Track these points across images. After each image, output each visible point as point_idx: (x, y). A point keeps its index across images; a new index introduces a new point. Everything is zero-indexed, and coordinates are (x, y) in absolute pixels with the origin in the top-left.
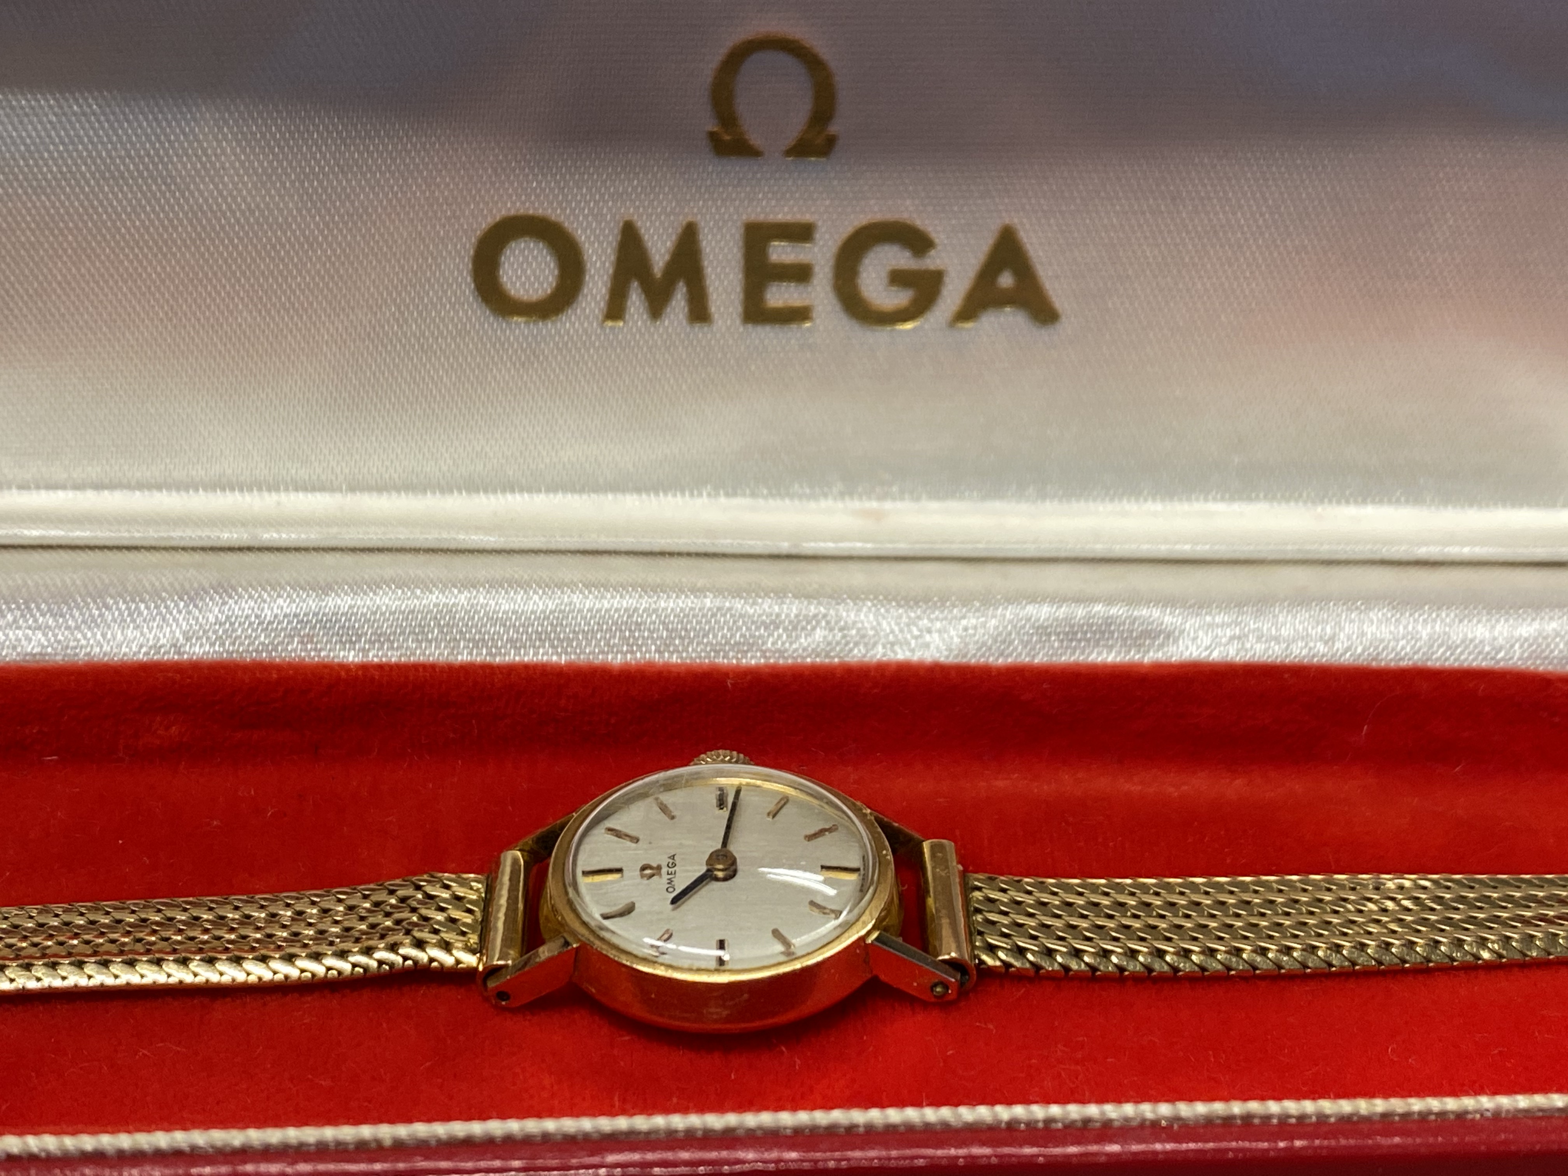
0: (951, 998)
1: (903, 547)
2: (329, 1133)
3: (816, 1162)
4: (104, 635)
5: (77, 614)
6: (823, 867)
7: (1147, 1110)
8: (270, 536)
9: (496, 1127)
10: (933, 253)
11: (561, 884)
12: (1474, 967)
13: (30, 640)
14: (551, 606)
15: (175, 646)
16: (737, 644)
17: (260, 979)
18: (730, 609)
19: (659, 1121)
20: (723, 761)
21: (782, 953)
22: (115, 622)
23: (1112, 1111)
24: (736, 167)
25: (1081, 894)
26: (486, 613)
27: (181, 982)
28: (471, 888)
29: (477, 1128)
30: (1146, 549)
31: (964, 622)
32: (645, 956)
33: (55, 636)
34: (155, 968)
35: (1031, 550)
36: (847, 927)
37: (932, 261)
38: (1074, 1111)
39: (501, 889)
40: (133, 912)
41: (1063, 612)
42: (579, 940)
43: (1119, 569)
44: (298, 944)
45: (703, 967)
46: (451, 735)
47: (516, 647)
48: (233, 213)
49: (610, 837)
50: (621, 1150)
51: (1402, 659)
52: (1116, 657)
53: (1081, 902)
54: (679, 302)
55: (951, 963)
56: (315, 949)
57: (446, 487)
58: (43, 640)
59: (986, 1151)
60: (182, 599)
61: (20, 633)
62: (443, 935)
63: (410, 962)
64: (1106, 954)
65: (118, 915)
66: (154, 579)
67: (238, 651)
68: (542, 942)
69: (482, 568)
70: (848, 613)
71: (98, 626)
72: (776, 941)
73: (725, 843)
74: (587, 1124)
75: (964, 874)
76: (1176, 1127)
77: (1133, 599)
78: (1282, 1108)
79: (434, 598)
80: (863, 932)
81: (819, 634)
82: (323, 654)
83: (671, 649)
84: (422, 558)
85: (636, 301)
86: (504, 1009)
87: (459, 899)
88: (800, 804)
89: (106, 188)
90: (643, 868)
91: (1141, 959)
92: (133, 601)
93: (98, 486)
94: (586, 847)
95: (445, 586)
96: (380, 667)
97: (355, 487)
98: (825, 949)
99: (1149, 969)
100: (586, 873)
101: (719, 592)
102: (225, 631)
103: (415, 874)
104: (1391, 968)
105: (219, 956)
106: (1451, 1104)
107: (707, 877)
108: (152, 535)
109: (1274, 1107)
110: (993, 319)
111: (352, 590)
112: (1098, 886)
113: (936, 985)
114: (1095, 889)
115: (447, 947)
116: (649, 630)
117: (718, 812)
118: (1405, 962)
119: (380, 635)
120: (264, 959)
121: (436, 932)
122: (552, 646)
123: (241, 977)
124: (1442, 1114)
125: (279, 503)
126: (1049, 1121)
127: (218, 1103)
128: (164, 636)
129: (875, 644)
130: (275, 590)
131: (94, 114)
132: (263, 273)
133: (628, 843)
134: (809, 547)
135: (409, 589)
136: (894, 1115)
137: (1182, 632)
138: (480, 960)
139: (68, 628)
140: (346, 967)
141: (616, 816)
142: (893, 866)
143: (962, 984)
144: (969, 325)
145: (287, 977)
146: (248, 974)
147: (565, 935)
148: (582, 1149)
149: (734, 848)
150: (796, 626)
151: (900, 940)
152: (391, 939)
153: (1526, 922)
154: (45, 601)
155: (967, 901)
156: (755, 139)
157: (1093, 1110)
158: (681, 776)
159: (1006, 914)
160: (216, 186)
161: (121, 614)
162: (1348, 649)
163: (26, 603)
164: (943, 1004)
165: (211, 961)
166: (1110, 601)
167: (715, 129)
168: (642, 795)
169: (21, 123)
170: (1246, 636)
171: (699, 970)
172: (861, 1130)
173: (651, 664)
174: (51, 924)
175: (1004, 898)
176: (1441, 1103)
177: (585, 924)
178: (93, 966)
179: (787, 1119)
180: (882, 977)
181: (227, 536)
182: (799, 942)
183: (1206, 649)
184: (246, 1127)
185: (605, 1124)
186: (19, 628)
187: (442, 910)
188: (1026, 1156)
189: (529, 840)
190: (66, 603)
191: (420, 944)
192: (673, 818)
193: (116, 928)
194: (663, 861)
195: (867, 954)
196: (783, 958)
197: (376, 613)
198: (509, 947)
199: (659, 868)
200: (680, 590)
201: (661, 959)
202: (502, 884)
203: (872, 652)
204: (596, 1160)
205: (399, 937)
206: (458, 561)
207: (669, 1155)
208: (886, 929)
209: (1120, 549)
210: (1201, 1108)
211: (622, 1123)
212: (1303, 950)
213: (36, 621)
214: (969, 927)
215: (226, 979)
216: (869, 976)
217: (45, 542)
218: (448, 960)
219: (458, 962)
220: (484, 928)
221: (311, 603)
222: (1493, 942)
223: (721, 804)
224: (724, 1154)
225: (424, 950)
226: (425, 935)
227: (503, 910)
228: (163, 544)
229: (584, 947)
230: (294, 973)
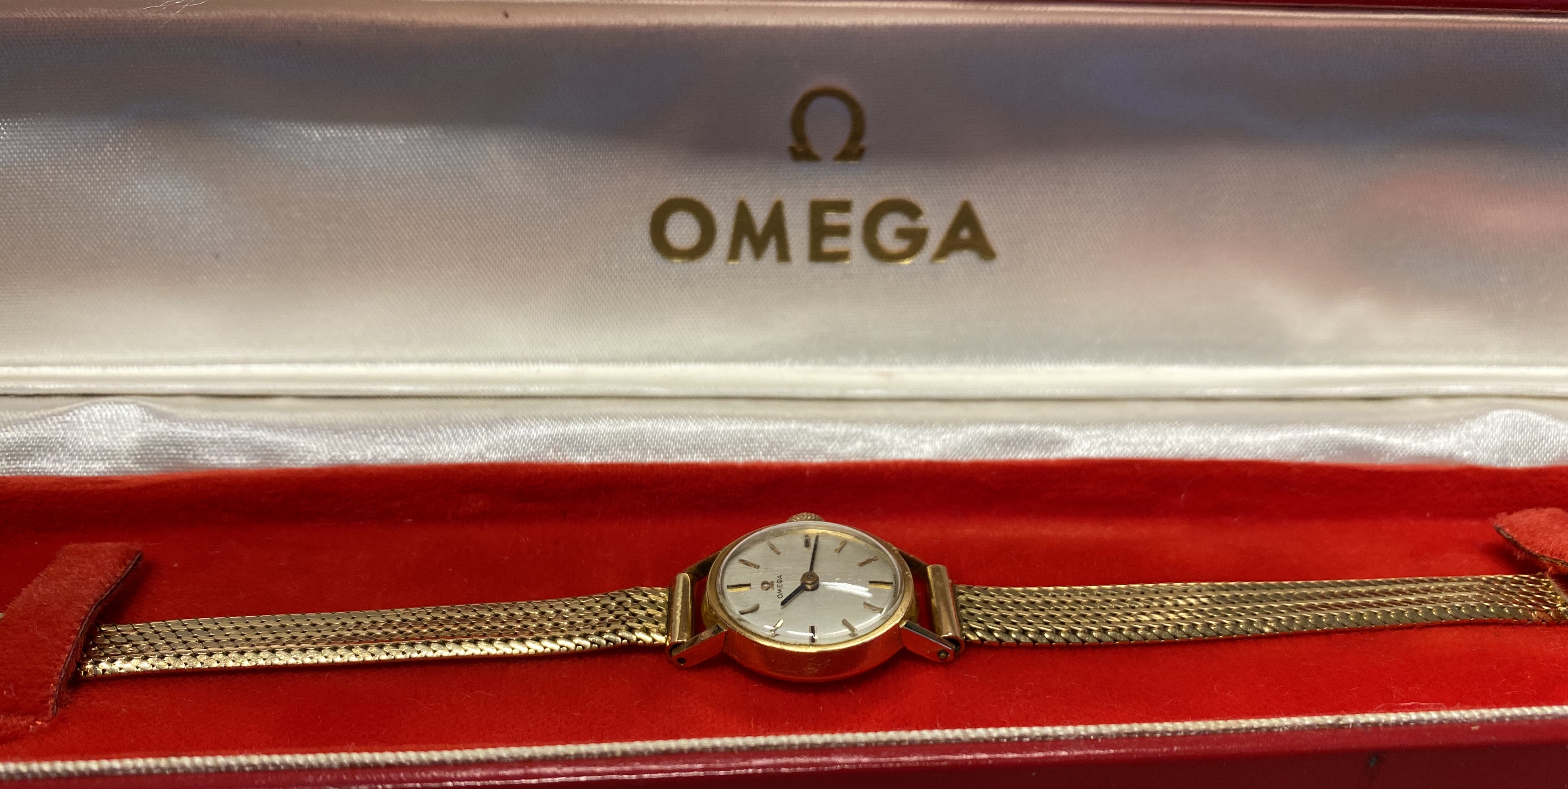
0: (948, 660)
1: (904, 393)
2: (584, 748)
3: (881, 763)
4: (438, 448)
5: (422, 435)
6: (871, 582)
7: (1081, 730)
8: (535, 389)
9: (684, 743)
10: (921, 218)
11: (715, 594)
12: (1260, 638)
13: (394, 451)
14: (701, 428)
15: (480, 454)
16: (811, 450)
17: (536, 651)
18: (806, 430)
19: (784, 739)
20: (806, 519)
21: (850, 635)
22: (444, 439)
23: (1060, 731)
24: (806, 168)
25: (1023, 596)
26: (663, 434)
27: (489, 654)
28: (660, 596)
29: (673, 744)
30: (1047, 392)
31: (944, 437)
32: (767, 637)
33: (409, 449)
34: (474, 646)
35: (981, 394)
36: (886, 619)
37: (922, 222)
38: (1037, 731)
39: (677, 597)
40: (459, 612)
41: (1002, 429)
42: (726, 627)
43: (1033, 405)
44: (558, 630)
45: (803, 643)
46: (644, 505)
47: (680, 453)
48: (509, 197)
49: (742, 565)
50: (761, 758)
51: (1202, 455)
52: (1034, 455)
53: (1024, 601)
54: (772, 249)
55: (949, 639)
56: (568, 633)
57: (635, 360)
58: (402, 451)
59: (985, 756)
60: (484, 426)
61: (389, 447)
62: (644, 624)
63: (625, 641)
64: (1042, 632)
65: (450, 614)
66: (467, 415)
67: (517, 456)
68: (704, 629)
69: (659, 408)
70: (875, 432)
71: (434, 443)
72: (844, 627)
73: (811, 568)
74: (740, 741)
75: (953, 586)
76: (1100, 740)
77: (1044, 422)
78: (1164, 727)
79: (632, 425)
80: (898, 621)
81: (859, 444)
82: (567, 458)
83: (772, 453)
84: (623, 402)
85: (746, 248)
86: (682, 668)
87: (653, 602)
88: (853, 544)
89: (434, 184)
90: (763, 583)
91: (1062, 635)
92: (455, 427)
93: (433, 361)
94: (728, 571)
95: (638, 417)
96: (601, 466)
97: (582, 361)
98: (876, 631)
99: (1067, 641)
100: (728, 587)
101: (799, 420)
102: (510, 446)
103: (626, 588)
104: (1211, 638)
105: (511, 638)
106: (1265, 723)
107: (802, 589)
108: (464, 389)
109: (1158, 727)
110: (956, 257)
111: (583, 420)
112: (1033, 592)
113: (941, 652)
114: (1031, 593)
115: (647, 631)
116: (758, 443)
117: (805, 549)
118: (1220, 635)
119: (600, 447)
120: (538, 640)
121: (640, 622)
122: (702, 452)
123: (524, 650)
124: (1259, 729)
125: (538, 371)
126: (1021, 737)
127: (513, 727)
128: (474, 448)
129: (891, 450)
130: (538, 420)
131: (427, 139)
132: (527, 233)
133: (753, 569)
134: (850, 393)
135: (617, 419)
136: (927, 734)
137: (1072, 441)
138: (667, 639)
139: (417, 444)
140: (587, 644)
141: (744, 553)
142: (912, 582)
143: (956, 651)
144: (943, 261)
145: (552, 650)
146: (529, 649)
147: (719, 624)
148: (738, 757)
149: (817, 571)
150: (845, 439)
151: (918, 625)
152: (614, 626)
153: (1289, 609)
154: (403, 428)
155: (956, 602)
156: (817, 150)
157: (1048, 730)
158: (784, 528)
159: (979, 609)
160: (499, 181)
161: (448, 435)
162: (1170, 450)
163: (392, 429)
164: (945, 663)
165: (506, 641)
166: (1030, 423)
167: (794, 145)
168: (762, 539)
169: (384, 145)
170: (1111, 443)
171: (800, 645)
172: (907, 743)
173: (760, 463)
174: (410, 619)
175: (978, 599)
176: (1259, 722)
177: (730, 618)
178: (436, 645)
179: (861, 737)
180: (909, 648)
181: (509, 390)
182: (859, 627)
183: (1088, 450)
184: (532, 745)
185: (751, 741)
186: (388, 444)
187: (643, 609)
188: (1009, 759)
189: (693, 567)
190: (415, 429)
191: (631, 630)
192: (779, 553)
193: (449, 621)
194: (775, 579)
195: (900, 634)
196: (850, 638)
197: (598, 434)
198: (685, 631)
199: (772, 582)
200: (776, 419)
201: (776, 638)
202: (678, 594)
203: (890, 454)
204: (746, 763)
205: (618, 626)
206: (645, 403)
207: (791, 760)
208: (910, 619)
209: (1032, 393)
210: (1114, 728)
211: (761, 740)
212: (1159, 628)
213: (398, 440)
214: (958, 617)
215: (516, 652)
216: (901, 647)
217: (402, 394)
218: (648, 639)
219: (654, 640)
220: (669, 619)
221: (560, 429)
222: (1270, 622)
223: (807, 544)
224: (825, 759)
225: (634, 634)
226: (634, 625)
227: (680, 609)
228: (472, 394)
229: (731, 631)
230: (556, 648)
